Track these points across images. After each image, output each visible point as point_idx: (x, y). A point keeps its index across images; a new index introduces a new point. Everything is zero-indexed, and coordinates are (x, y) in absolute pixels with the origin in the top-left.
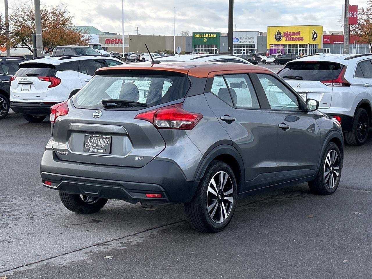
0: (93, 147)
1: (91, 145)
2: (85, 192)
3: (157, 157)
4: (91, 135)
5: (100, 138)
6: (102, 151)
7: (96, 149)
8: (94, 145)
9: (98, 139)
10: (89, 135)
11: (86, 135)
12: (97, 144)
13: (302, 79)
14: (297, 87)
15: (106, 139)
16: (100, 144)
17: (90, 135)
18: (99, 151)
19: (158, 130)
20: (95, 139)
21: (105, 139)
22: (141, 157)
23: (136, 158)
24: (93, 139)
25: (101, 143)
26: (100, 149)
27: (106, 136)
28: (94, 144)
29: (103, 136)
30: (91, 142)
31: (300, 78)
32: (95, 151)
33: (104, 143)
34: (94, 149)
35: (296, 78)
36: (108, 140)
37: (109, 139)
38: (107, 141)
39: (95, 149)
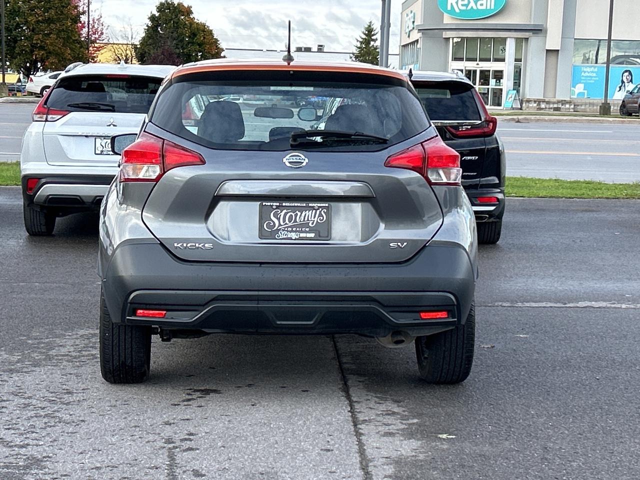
0: (285, 228)
1: (280, 225)
2: (278, 323)
3: (433, 239)
4: (278, 204)
5: (301, 209)
6: (312, 235)
7: (296, 231)
8: (286, 224)
9: (297, 212)
10: (272, 204)
11: (264, 204)
12: (295, 221)
13: (113, 111)
14: (110, 125)
15: (318, 212)
16: (304, 221)
17: (275, 204)
18: (302, 235)
19: (431, 188)
20: (288, 213)
21: (314, 211)
22: (402, 241)
23: (391, 245)
24: (285, 211)
25: (306, 219)
26: (306, 232)
27: (319, 205)
28: (287, 221)
29: (310, 205)
30: (279, 219)
31: (111, 108)
32: (293, 235)
33: (313, 219)
34: (288, 231)
35: (99, 107)
36: (322, 213)
37: (325, 210)
38: (320, 215)
39: (291, 232)
